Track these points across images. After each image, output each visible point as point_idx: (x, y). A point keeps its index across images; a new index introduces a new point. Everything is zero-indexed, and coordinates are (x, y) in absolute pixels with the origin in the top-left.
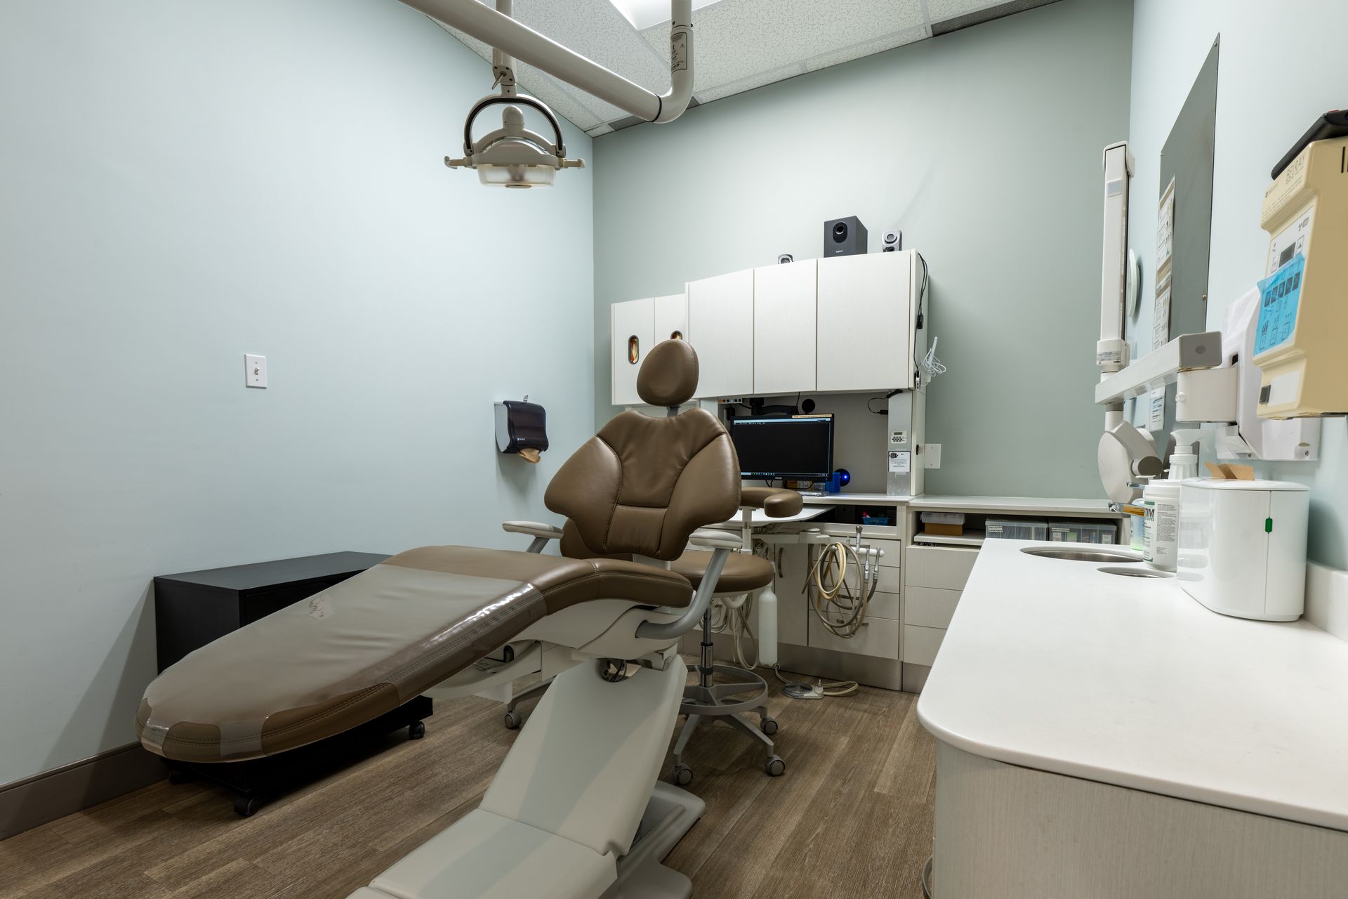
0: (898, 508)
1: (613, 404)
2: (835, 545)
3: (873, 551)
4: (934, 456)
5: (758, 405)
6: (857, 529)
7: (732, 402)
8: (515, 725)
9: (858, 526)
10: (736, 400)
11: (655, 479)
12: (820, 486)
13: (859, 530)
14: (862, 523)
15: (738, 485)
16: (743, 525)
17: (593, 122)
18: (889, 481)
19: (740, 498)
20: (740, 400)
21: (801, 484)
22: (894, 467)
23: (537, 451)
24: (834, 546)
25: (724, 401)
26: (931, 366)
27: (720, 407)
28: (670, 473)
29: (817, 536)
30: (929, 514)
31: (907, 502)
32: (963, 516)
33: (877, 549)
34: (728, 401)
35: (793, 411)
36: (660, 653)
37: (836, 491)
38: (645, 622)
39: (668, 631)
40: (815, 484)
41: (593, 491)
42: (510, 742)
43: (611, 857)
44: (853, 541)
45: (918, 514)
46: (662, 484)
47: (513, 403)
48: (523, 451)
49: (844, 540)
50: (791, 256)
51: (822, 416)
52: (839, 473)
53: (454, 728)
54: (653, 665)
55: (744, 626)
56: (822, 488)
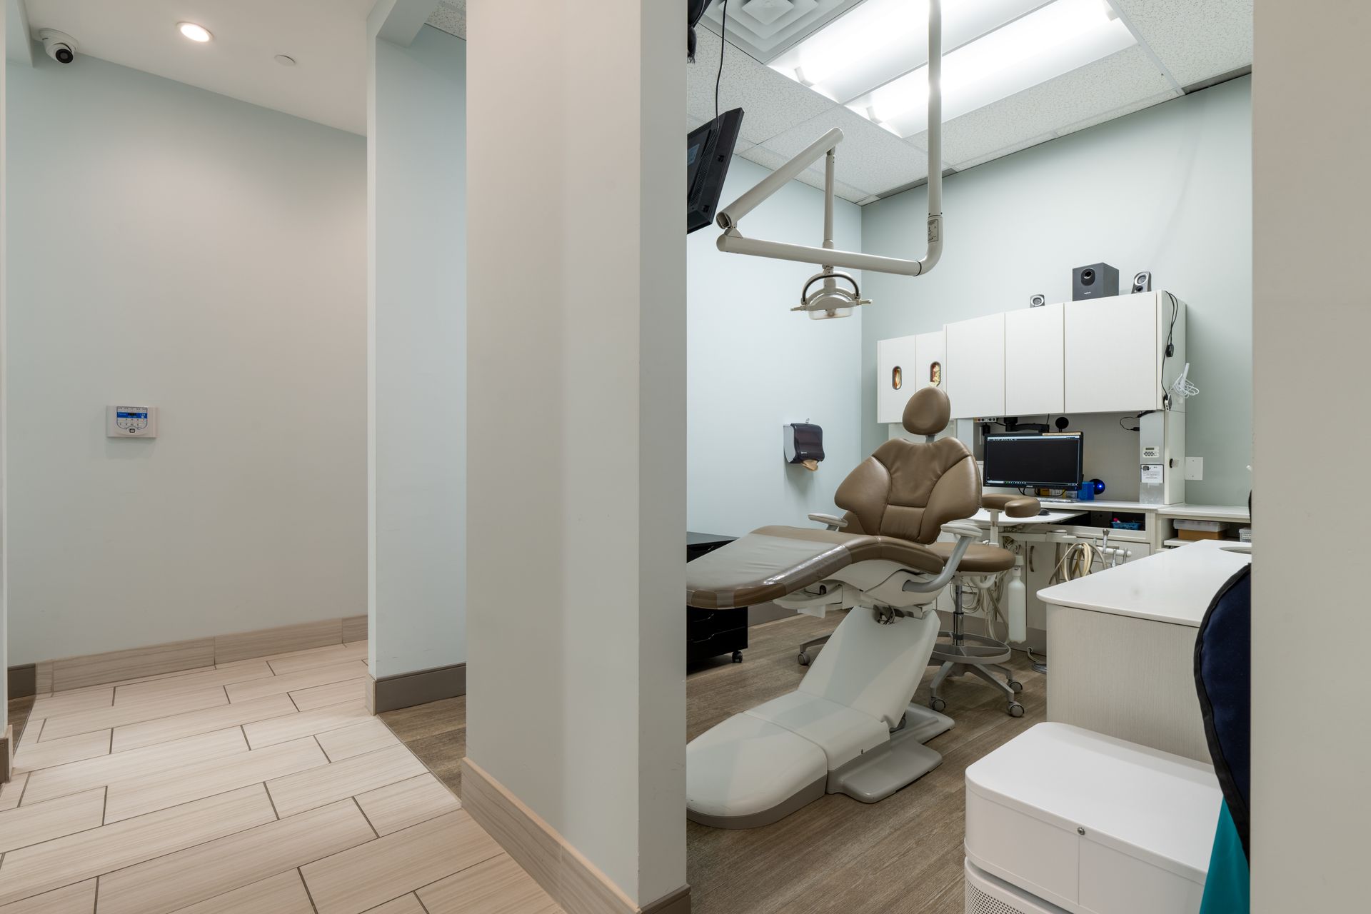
0: (1146, 514)
1: (878, 422)
2: (1082, 545)
3: (1120, 552)
4: (1195, 468)
5: (1012, 423)
6: (1104, 532)
7: (986, 421)
8: (806, 663)
9: (1105, 529)
10: (990, 420)
11: (916, 487)
12: (1072, 494)
13: (1106, 533)
14: (1112, 527)
15: (979, 491)
16: (991, 524)
17: (863, 196)
18: (1141, 491)
19: (980, 501)
20: (994, 420)
21: (1053, 492)
22: (1146, 478)
23: (816, 462)
24: (1080, 546)
25: (979, 420)
26: (1183, 389)
27: (976, 425)
28: (928, 483)
29: (1063, 536)
30: (1183, 521)
31: (1156, 510)
32: (1218, 524)
33: (1124, 550)
34: (983, 420)
35: (1045, 429)
36: (920, 606)
37: (1090, 499)
38: (908, 581)
39: (924, 587)
40: (1067, 492)
41: (868, 495)
42: (804, 673)
43: (885, 726)
44: (1099, 542)
45: (1171, 521)
46: (921, 492)
47: (798, 425)
48: (805, 462)
49: (1091, 541)
50: (1043, 296)
51: (1071, 434)
52: (1093, 483)
53: (761, 660)
54: (915, 615)
55: (996, 611)
56: (1073, 496)
